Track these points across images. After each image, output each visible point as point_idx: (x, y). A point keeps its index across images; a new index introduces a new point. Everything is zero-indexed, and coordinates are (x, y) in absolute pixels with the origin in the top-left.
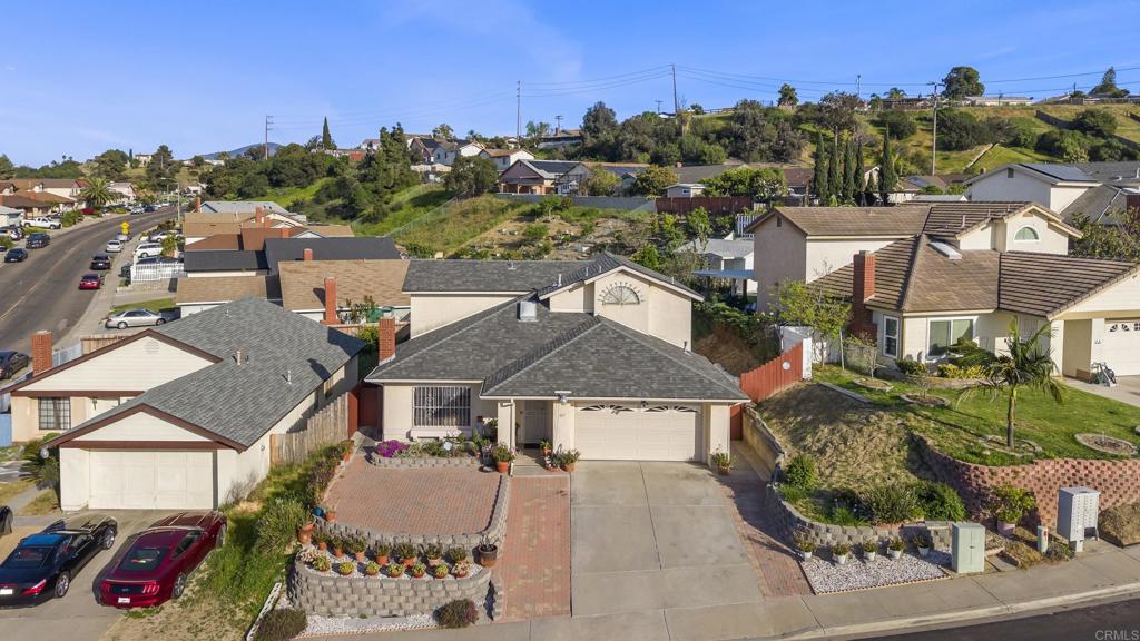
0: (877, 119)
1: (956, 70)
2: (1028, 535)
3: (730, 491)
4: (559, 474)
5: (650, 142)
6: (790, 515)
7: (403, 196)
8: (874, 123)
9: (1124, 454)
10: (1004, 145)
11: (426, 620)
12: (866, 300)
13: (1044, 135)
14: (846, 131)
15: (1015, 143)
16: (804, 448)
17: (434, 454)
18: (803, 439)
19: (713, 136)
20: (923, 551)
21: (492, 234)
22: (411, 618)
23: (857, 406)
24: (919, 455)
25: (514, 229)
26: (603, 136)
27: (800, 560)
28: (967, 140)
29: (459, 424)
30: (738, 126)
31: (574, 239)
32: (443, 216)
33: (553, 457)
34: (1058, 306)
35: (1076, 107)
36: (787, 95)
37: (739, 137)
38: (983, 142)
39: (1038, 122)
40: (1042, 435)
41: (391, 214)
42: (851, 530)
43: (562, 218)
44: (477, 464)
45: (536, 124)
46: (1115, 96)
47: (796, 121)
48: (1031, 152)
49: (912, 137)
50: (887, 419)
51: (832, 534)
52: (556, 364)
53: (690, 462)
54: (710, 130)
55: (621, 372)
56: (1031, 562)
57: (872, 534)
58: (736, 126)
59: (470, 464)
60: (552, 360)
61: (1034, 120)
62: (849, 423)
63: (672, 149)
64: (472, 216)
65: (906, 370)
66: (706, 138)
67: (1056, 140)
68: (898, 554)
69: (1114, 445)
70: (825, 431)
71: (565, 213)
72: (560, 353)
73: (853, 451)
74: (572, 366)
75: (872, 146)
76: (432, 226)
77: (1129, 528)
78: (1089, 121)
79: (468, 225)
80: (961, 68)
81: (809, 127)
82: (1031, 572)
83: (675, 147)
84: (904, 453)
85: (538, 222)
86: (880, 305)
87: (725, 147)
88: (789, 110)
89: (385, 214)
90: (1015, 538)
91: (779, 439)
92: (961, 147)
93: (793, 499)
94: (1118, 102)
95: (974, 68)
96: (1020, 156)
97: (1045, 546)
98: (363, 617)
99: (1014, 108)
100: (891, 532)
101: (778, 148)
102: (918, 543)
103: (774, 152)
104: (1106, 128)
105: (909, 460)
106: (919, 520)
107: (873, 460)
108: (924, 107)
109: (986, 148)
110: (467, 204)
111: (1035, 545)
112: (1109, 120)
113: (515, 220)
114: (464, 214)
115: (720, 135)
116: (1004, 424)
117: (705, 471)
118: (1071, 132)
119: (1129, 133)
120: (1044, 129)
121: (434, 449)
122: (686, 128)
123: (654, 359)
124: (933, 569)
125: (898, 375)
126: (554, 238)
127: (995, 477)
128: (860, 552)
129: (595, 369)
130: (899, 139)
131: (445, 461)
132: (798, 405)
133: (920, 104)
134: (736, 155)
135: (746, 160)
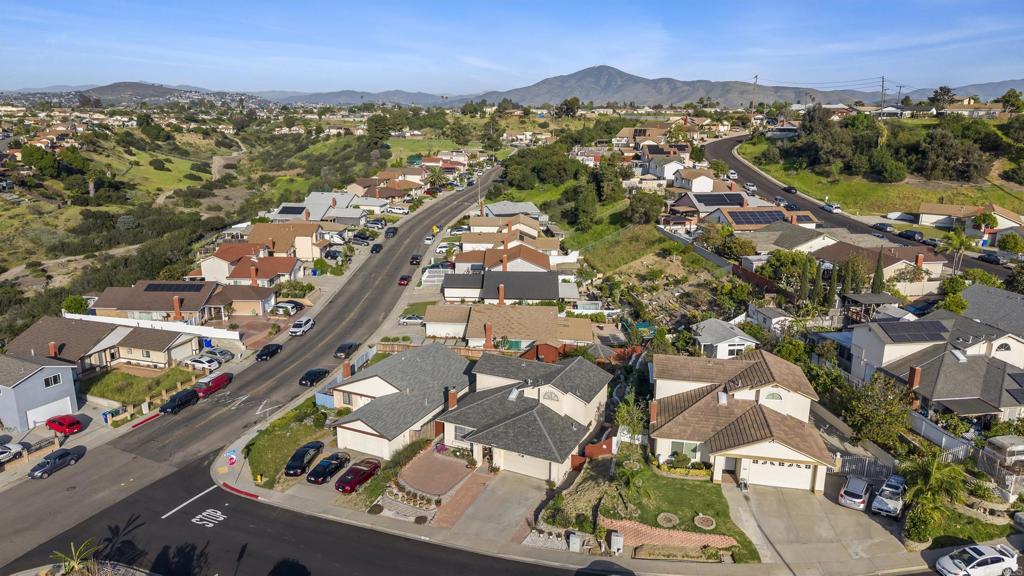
4: (489, 475)
5: (846, 151)
6: (539, 514)
11: (413, 519)
12: (651, 423)
21: (637, 264)
27: (531, 532)
32: (620, 237)
40: (653, 509)
41: (594, 226)
53: (547, 481)
54: (902, 143)
56: (594, 554)
62: (596, 482)
63: (860, 161)
66: (896, 152)
69: (670, 521)
71: (686, 256)
77: (642, 552)
82: (592, 557)
84: (596, 503)
87: (910, 162)
89: (590, 227)
93: (548, 509)
97: (603, 551)
98: (398, 513)
103: (959, 171)
106: (573, 530)
107: (585, 502)
110: (639, 230)
113: (655, 255)
115: (909, 151)
121: (454, 453)
124: (564, 547)
126: (667, 278)
127: (603, 522)
131: (456, 459)
132: (600, 466)
134: (919, 170)
135: (928, 178)
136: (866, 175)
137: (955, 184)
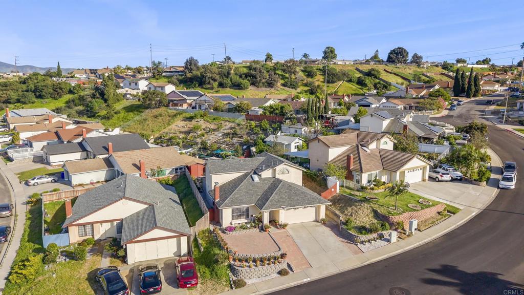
0: (303, 69)
1: (328, 48)
2: (403, 232)
3: (329, 228)
4: (282, 230)
5: (217, 77)
6: (351, 234)
7: (118, 106)
8: (303, 71)
9: (419, 209)
10: (346, 81)
11: (276, 275)
12: (351, 168)
13: (359, 77)
14: (293, 75)
15: (350, 81)
16: (346, 214)
17: (244, 229)
18: (344, 212)
19: (244, 76)
20: (383, 239)
21: (173, 126)
22: (272, 275)
23: (356, 201)
24: (376, 214)
25: (184, 125)
26: (194, 72)
27: (357, 245)
28: (335, 79)
29: (246, 218)
30: (254, 72)
31: (214, 130)
32: (144, 117)
33: (280, 225)
34: (399, 169)
35: (368, 66)
36: (269, 57)
37: (254, 77)
38: (339, 80)
39: (356, 71)
40: (401, 206)
41: (115, 115)
42: (367, 236)
43: (204, 120)
44: (258, 230)
45: (156, 62)
46: (379, 61)
47: (275, 69)
48: (355, 84)
49: (316, 77)
50: (366, 205)
51: (363, 238)
52: (277, 198)
53: (314, 221)
54: (242, 73)
55: (295, 198)
56: (405, 238)
57: (371, 236)
58: (253, 72)
59: (256, 231)
60: (275, 196)
61: (355, 71)
62: (356, 206)
63: (227, 81)
64: (160, 118)
65: (363, 189)
66: (241, 76)
67: (363, 80)
68: (378, 240)
69: (416, 207)
70: (350, 209)
71: (205, 118)
72: (276, 194)
73: (360, 214)
74: (281, 198)
75: (302, 81)
76: (140, 122)
77: (421, 227)
78: (373, 72)
79: (160, 122)
80: (330, 47)
81: (279, 72)
82: (406, 240)
83: (229, 80)
84: (373, 214)
85: (194, 122)
86: (355, 170)
87: (248, 80)
88: (270, 64)
89: (113, 116)
90: (400, 233)
91: (338, 212)
92: (333, 82)
93: (350, 230)
94: (380, 64)
95: (334, 48)
96: (352, 86)
97: (407, 234)
98: (259, 277)
99: (348, 65)
100: (375, 235)
101: (269, 82)
102: (381, 237)
103: (268, 83)
104: (377, 75)
105: (374, 216)
106: (380, 232)
107: (365, 217)
108: (318, 64)
109: (341, 82)
110: (155, 111)
111: (405, 234)
112: (378, 72)
113: (183, 121)
114: (156, 117)
115: (247, 76)
116: (395, 204)
117: (319, 224)
118: (368, 77)
119: (384, 77)
120: (358, 75)
121: (243, 227)
122: (232, 72)
123: (302, 193)
124: (386, 243)
125: (361, 190)
126: (204, 130)
127: (396, 219)
128: (369, 241)
129: (288, 198)
130: (311, 78)
131: (248, 231)
132: (338, 201)
133: (317, 63)
134: (253, 84)
135: (258, 87)
136: (230, 87)
137: (268, 89)
